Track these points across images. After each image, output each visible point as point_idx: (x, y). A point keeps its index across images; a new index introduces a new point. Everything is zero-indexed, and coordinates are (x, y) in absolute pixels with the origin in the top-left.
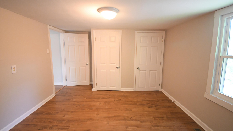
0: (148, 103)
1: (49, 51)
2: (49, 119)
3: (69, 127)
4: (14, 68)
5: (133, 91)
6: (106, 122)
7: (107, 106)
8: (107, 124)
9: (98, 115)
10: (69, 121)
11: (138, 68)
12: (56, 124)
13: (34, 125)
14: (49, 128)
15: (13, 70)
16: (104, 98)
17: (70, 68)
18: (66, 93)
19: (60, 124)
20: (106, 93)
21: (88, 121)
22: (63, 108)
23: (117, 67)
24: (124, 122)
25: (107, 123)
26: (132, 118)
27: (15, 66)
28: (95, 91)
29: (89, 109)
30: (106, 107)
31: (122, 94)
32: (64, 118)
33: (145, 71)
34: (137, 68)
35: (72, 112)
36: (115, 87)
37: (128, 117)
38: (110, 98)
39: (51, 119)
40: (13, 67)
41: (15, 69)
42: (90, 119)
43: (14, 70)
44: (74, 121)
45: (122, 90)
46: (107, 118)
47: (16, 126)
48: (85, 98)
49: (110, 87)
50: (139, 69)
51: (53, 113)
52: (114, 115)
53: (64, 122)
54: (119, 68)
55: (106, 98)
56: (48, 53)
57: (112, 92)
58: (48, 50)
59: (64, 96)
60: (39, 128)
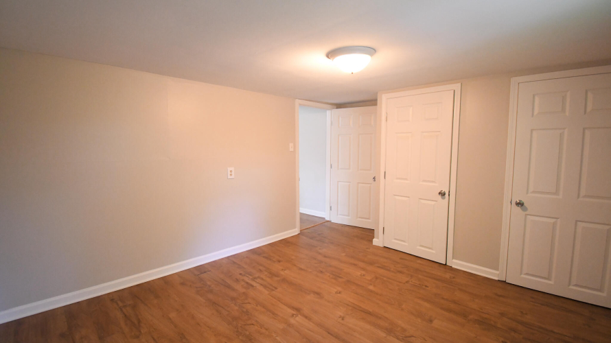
0: (515, 331)
1: (295, 147)
2: (261, 265)
3: (276, 288)
4: (231, 171)
5: (496, 279)
6: (340, 313)
7: (374, 286)
8: (340, 317)
9: (339, 295)
10: (284, 280)
11: (520, 204)
12: (264, 277)
13: (239, 265)
14: (251, 277)
15: (229, 173)
16: (383, 267)
17: (340, 183)
18: (319, 234)
19: (268, 280)
20: (401, 259)
21: (312, 295)
22: (293, 257)
23: (442, 194)
24: (383, 334)
25: (342, 315)
26: (412, 338)
27: (232, 169)
28: (378, 247)
29: (331, 276)
30: (371, 287)
31: (448, 276)
32: (282, 273)
33: (553, 220)
34: (514, 203)
35: (301, 269)
36: (434, 252)
37: (404, 330)
38: (401, 272)
39: (264, 267)
40: (229, 169)
41: (233, 173)
42: (318, 294)
43: (231, 175)
44: (291, 284)
45: (453, 266)
46: (351, 308)
47: (222, 259)
48: (344, 254)
49: (418, 247)
50: (525, 209)
51: (274, 259)
52: (371, 310)
53: (276, 279)
54: (447, 195)
55: (389, 270)
56: (291, 149)
57: (419, 261)
58: (291, 145)
59: (311, 238)
60: (241, 272)
